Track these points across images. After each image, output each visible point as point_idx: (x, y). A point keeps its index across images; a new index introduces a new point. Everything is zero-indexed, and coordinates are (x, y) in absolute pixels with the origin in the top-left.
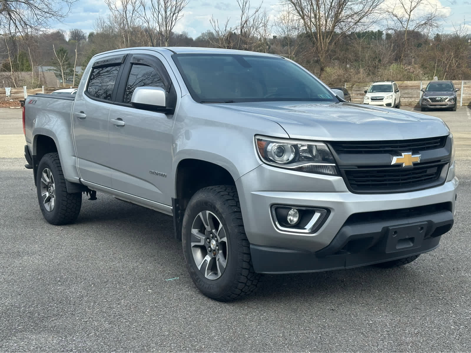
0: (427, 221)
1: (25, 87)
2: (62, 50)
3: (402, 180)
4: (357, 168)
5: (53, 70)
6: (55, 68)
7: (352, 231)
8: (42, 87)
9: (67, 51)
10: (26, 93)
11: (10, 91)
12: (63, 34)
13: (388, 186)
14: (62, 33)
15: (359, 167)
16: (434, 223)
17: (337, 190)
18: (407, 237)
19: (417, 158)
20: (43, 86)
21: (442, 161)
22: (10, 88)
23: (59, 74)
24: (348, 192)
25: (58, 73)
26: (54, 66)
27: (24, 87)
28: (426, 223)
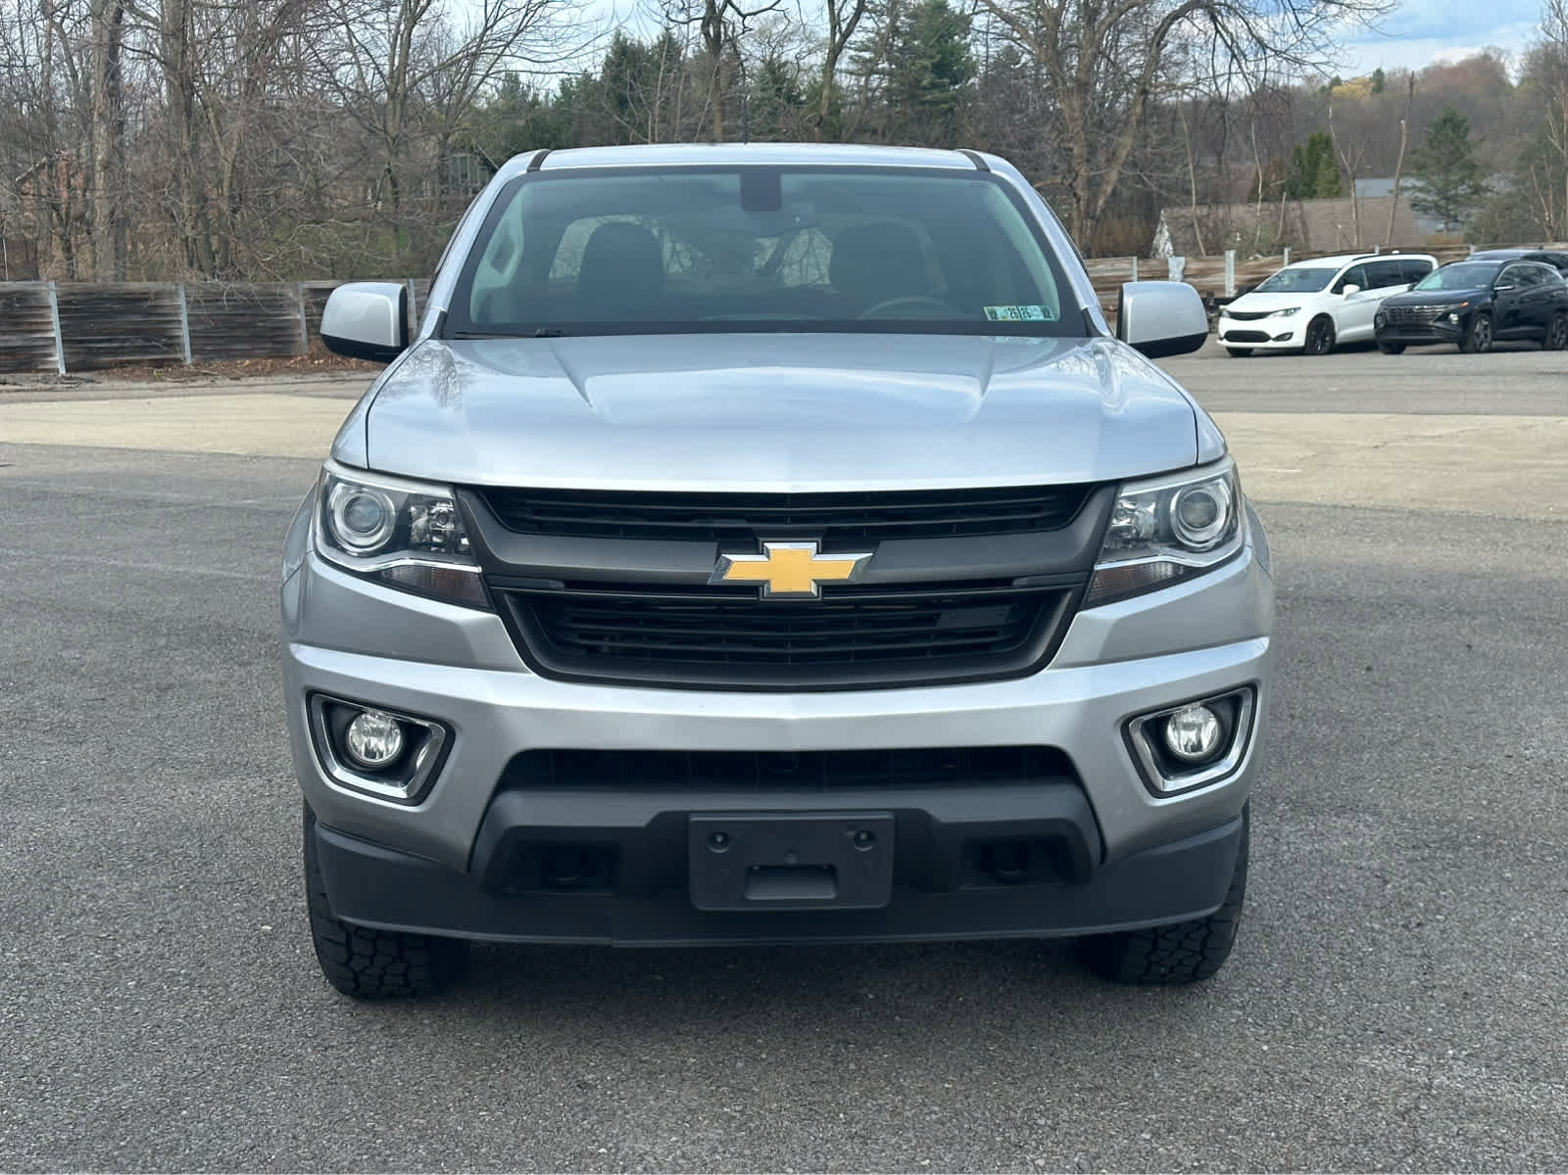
0: (894, 811)
1: (1231, 254)
2: (1451, 120)
3: (796, 643)
4: (562, 585)
5: (1414, 187)
6: (1419, 184)
7: (527, 810)
8: (1282, 253)
9: (1466, 124)
10: (1232, 272)
11: (1181, 267)
12: (1502, 60)
13: (727, 662)
14: (1499, 58)
15: (571, 584)
16: (937, 821)
17: (481, 660)
18: (791, 860)
19: (842, 566)
20: (1286, 251)
21: (1015, 583)
22: (1183, 259)
23: (1433, 202)
24: (522, 671)
25: (1430, 198)
26: (1419, 177)
27: (1227, 253)
28: (886, 816)
